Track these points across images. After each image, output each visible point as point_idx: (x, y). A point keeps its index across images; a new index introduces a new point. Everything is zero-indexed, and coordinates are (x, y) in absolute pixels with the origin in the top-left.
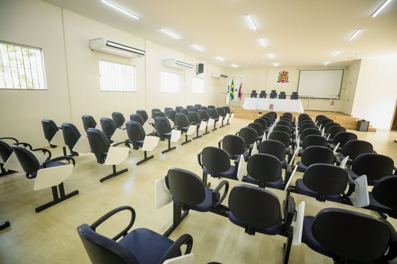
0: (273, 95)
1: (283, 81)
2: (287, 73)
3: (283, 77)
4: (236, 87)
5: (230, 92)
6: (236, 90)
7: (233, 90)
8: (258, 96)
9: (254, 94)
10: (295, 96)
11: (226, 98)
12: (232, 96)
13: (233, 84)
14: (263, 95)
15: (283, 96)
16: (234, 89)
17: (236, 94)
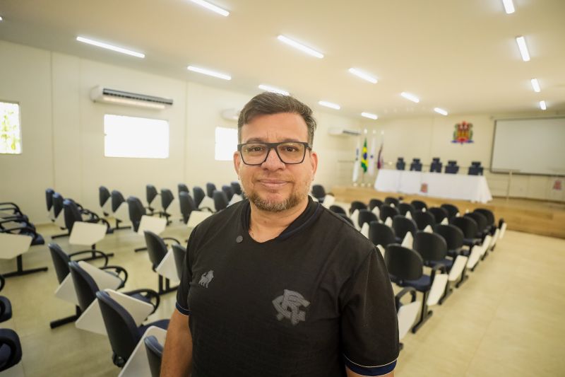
0: (436, 166)
1: (462, 141)
2: (469, 126)
3: (463, 134)
4: (373, 150)
5: (361, 159)
6: (372, 157)
7: (365, 156)
8: (408, 167)
9: (401, 165)
10: (476, 169)
11: (352, 170)
12: (364, 167)
13: (365, 145)
14: (417, 166)
15: (453, 168)
16: (369, 156)
17: (371, 164)
